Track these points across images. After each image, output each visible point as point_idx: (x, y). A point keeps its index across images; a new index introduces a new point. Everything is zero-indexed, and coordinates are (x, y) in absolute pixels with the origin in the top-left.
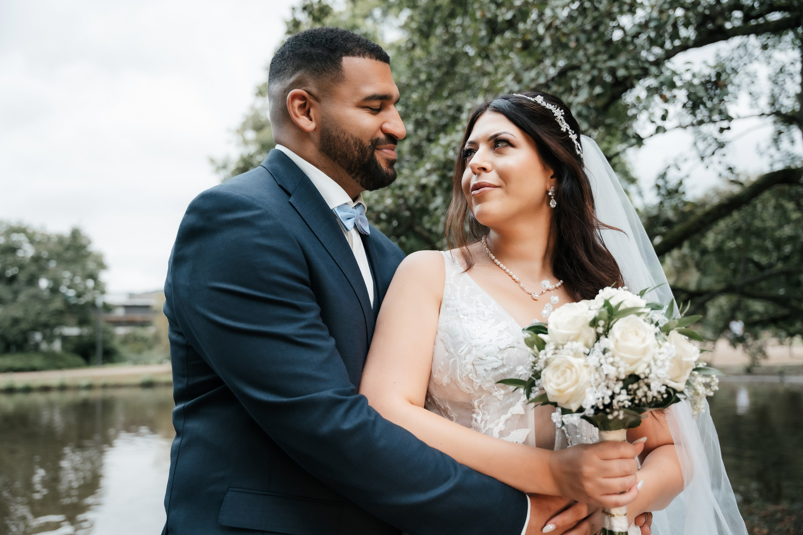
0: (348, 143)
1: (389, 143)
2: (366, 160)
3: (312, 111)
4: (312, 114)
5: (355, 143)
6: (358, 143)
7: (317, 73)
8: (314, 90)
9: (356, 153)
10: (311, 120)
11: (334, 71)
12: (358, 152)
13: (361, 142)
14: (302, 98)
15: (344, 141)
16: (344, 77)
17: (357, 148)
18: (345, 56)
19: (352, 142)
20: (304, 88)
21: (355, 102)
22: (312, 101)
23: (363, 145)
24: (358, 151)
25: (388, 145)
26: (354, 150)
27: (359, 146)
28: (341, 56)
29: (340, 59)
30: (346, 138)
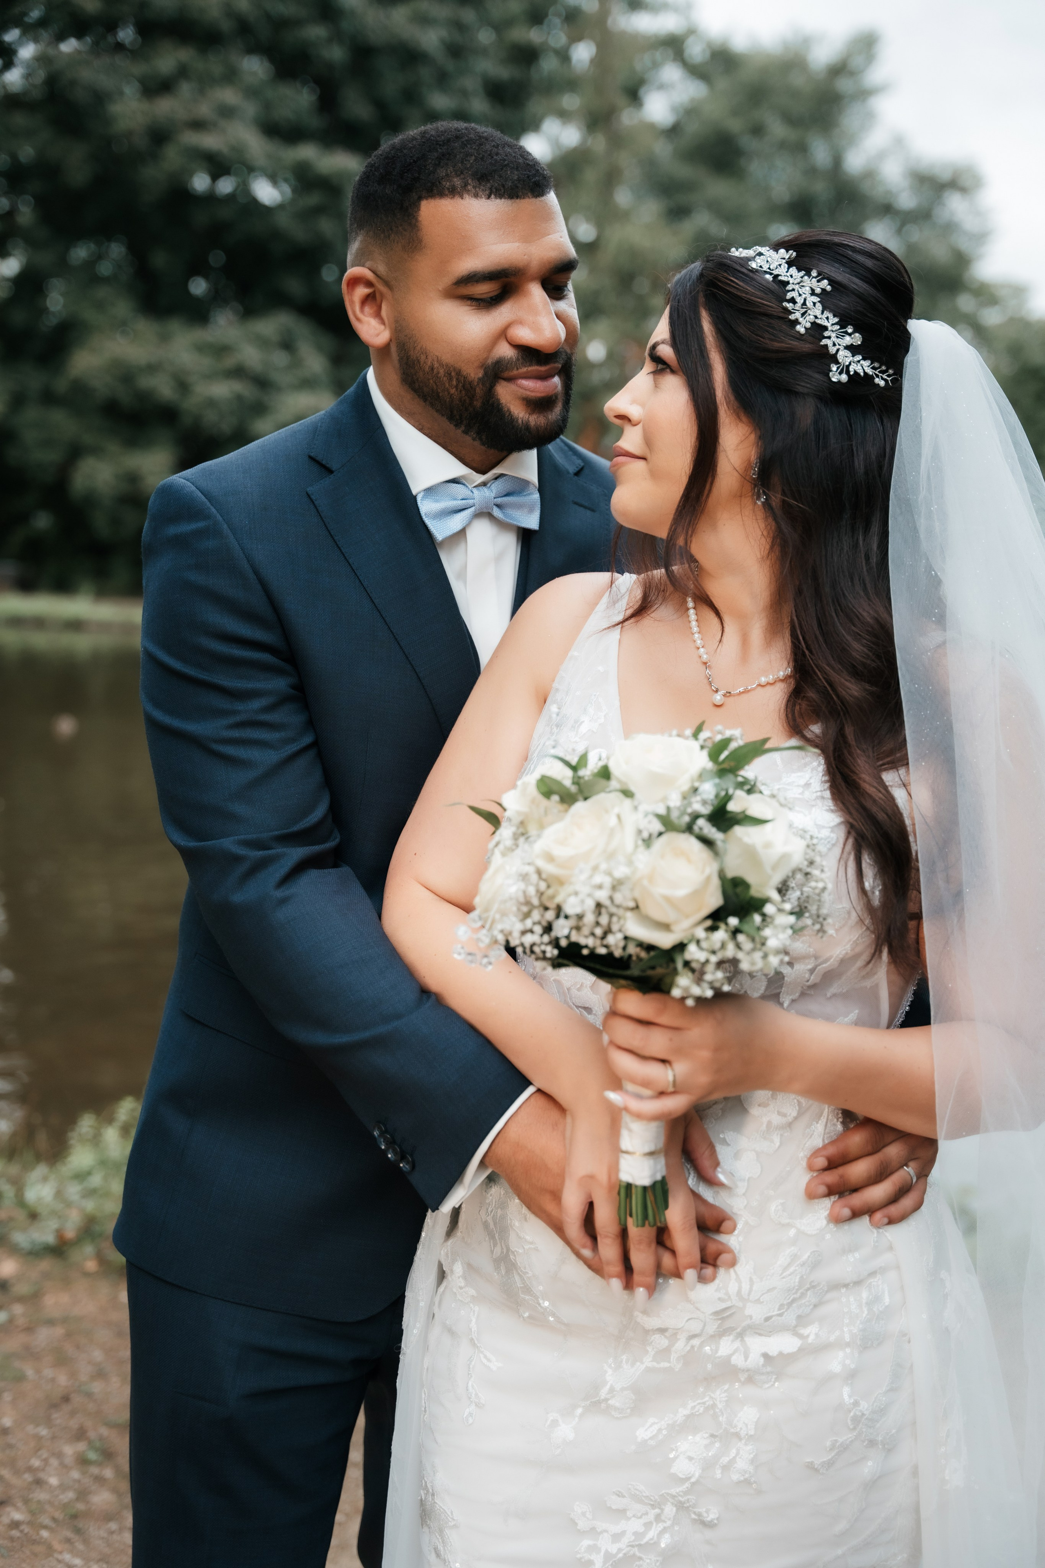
0: (435, 373)
1: (525, 367)
2: (478, 404)
3: (384, 307)
4: (384, 312)
5: (449, 374)
6: (453, 374)
7: (382, 235)
8: (382, 269)
9: (453, 391)
10: (383, 323)
11: (405, 230)
12: (457, 390)
13: (459, 373)
14: (369, 284)
15: (427, 369)
16: (420, 241)
17: (454, 383)
18: (426, 198)
19: (442, 371)
20: (368, 264)
21: (440, 289)
22: (381, 287)
23: (464, 378)
24: (456, 387)
25: (524, 370)
26: (447, 385)
27: (457, 379)
28: (420, 198)
29: (416, 205)
30: (429, 363)
